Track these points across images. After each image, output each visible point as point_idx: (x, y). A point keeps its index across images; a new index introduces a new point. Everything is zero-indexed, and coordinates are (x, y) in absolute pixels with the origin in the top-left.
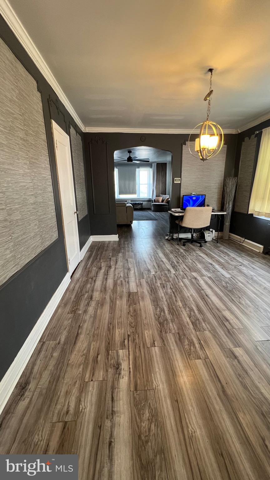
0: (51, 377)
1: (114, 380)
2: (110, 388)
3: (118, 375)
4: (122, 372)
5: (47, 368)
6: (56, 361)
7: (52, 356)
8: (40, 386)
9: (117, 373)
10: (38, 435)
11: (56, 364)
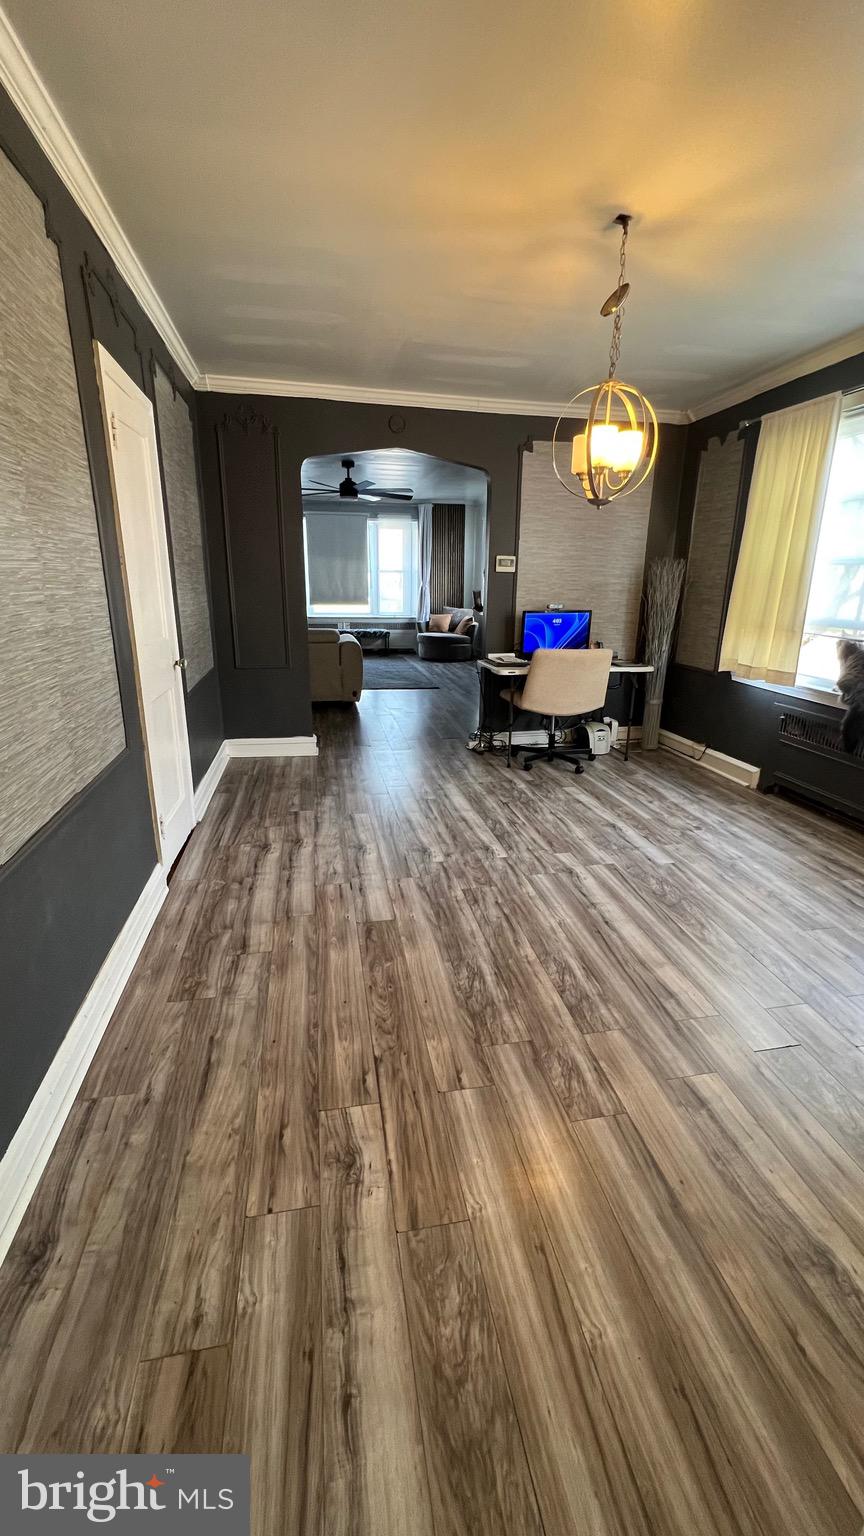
0: (130, 1215)
1: (341, 1204)
2: (331, 1232)
3: (353, 1186)
4: (367, 1176)
5: (113, 1186)
6: (142, 1160)
7: (126, 1144)
8: (94, 1248)
9: (351, 1180)
10: (104, 1406)
11: (143, 1169)
